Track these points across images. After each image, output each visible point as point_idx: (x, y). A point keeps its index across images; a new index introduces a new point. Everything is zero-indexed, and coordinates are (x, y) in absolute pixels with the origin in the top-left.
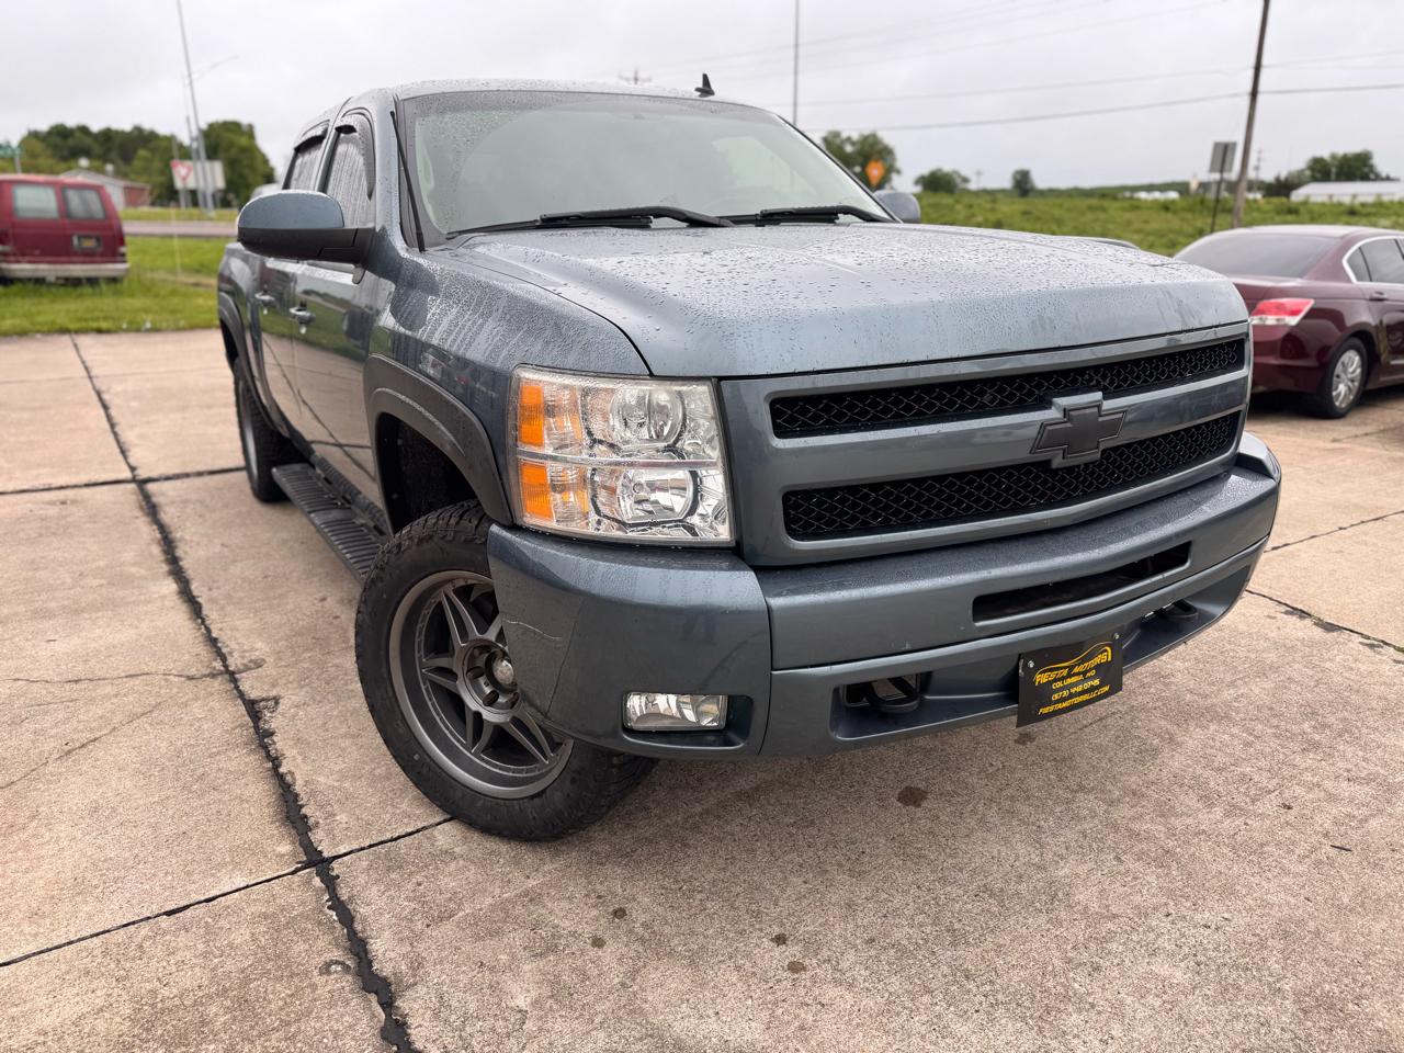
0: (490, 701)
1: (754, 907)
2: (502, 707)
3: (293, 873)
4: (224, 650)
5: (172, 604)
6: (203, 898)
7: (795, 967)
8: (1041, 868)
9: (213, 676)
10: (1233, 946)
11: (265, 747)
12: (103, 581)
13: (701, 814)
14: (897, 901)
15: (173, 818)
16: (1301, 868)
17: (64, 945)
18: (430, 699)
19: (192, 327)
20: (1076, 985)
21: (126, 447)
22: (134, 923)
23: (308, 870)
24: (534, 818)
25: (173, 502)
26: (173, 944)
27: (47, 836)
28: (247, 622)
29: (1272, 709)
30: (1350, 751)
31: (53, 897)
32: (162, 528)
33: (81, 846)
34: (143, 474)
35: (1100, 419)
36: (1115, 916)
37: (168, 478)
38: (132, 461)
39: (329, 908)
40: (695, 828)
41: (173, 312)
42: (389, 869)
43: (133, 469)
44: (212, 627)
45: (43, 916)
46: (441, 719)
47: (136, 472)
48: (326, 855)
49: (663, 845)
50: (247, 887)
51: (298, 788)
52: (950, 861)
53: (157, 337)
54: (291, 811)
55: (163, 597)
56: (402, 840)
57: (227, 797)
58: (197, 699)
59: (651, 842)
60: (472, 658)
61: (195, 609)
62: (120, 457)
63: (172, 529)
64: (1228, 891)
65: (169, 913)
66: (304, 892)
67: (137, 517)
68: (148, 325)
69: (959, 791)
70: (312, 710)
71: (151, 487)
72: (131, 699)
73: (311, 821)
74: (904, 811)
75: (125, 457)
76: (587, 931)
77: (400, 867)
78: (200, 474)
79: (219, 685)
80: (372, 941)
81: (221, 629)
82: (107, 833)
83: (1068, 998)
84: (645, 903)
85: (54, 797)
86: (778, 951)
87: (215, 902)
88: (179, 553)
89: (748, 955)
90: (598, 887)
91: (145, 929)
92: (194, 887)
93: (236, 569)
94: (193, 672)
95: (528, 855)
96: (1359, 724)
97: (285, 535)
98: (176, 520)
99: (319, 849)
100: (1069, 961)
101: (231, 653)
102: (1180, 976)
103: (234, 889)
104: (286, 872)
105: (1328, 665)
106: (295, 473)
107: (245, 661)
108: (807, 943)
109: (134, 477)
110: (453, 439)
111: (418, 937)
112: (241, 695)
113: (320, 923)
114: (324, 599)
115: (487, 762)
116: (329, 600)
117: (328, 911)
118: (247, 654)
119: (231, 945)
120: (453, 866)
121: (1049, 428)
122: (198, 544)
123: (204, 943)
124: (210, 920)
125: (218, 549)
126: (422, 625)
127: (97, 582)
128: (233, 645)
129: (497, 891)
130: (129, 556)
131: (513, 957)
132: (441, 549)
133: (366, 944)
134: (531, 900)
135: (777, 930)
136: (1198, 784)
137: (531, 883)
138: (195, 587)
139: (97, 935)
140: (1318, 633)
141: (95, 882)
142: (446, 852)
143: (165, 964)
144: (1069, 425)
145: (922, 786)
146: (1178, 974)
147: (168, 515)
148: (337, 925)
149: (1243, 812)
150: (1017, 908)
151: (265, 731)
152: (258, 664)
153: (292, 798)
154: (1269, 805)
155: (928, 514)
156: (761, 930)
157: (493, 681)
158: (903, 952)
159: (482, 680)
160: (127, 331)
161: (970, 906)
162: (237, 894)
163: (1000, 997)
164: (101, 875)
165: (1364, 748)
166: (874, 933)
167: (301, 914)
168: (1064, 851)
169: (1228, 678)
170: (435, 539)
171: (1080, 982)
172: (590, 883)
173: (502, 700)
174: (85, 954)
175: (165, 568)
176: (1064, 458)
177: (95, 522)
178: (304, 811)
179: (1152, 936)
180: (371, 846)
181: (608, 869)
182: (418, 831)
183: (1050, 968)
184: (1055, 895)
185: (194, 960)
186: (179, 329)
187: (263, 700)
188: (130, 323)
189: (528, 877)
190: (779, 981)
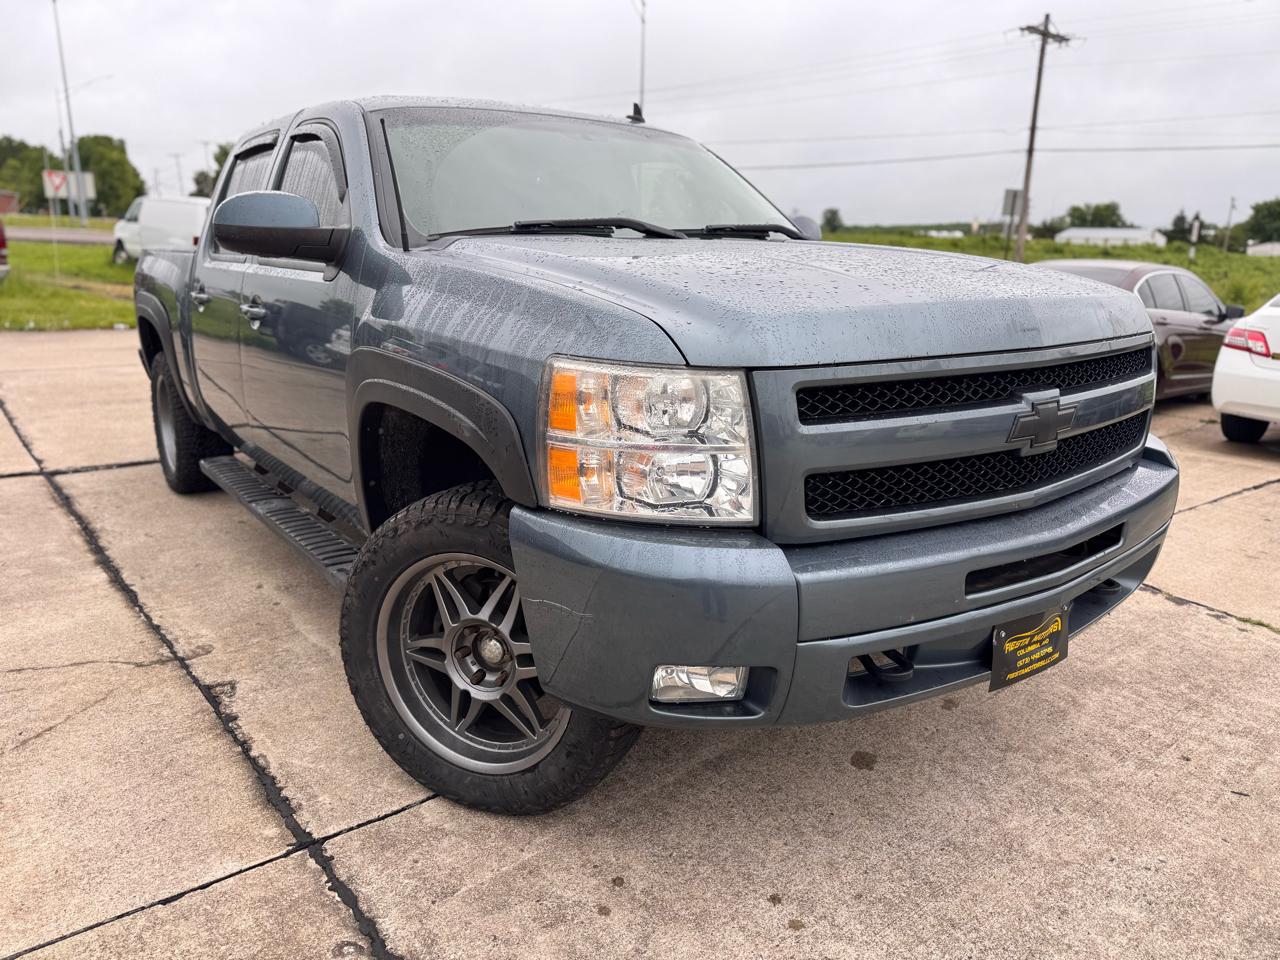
0: (478, 680)
1: (743, 869)
2: (490, 685)
3: (286, 855)
4: (169, 637)
5: (103, 593)
6: (196, 885)
7: (795, 925)
8: (993, 822)
9: (162, 662)
10: (1174, 885)
11: (231, 732)
12: (29, 571)
13: (675, 784)
14: (874, 858)
15: (149, 805)
16: (1213, 813)
17: (57, 941)
18: (414, 679)
19: (75, 328)
20: (1050, 928)
21: (28, 440)
22: (128, 914)
23: (300, 852)
24: (526, 792)
25: (86, 494)
26: (174, 934)
27: (17, 829)
28: (188, 609)
29: (1150, 673)
30: (1224, 708)
31: (35, 891)
32: (79, 518)
33: (56, 837)
34: (50, 466)
35: (1060, 413)
36: (1067, 863)
37: (76, 471)
38: (37, 454)
39: (330, 889)
40: (672, 797)
41: (56, 312)
42: (383, 848)
43: (39, 462)
44: (152, 615)
45: (28, 911)
46: (424, 699)
47: (43, 466)
48: (316, 836)
49: (645, 815)
50: (241, 872)
51: (273, 770)
52: (911, 819)
53: (42, 336)
54: (270, 792)
55: (95, 586)
56: (389, 819)
57: (201, 783)
58: (150, 685)
59: (633, 812)
60: (462, 637)
61: (131, 598)
62: (24, 450)
63: (91, 519)
64: (1157, 836)
65: (165, 902)
66: (299, 875)
67: (52, 509)
68: (32, 325)
69: (904, 754)
70: (272, 694)
71: (59, 479)
72: (80, 687)
73: (294, 803)
74: (859, 774)
75: (29, 451)
76: (591, 900)
77: (394, 845)
78: (109, 467)
79: (170, 671)
80: (381, 920)
81: (161, 617)
82: (81, 822)
83: (1044, 941)
84: (640, 873)
85: (17, 789)
86: (775, 911)
87: (210, 889)
88: (103, 543)
89: (748, 916)
90: (592, 857)
91: (141, 920)
92: (185, 874)
93: (164, 558)
94: (141, 659)
95: (518, 829)
96: (1225, 684)
97: (209, 525)
98: (92, 511)
99: (307, 830)
100: (1039, 906)
101: (176, 640)
102: (1137, 916)
103: (227, 874)
104: (278, 855)
105: (1186, 633)
106: (225, 464)
107: (193, 647)
108: (801, 902)
109: (42, 469)
110: (473, 426)
111: (426, 913)
112: (196, 681)
113: (323, 905)
114: (260, 587)
115: (471, 740)
116: (265, 587)
117: (329, 893)
118: (194, 641)
119: (235, 931)
120: (445, 843)
121: (1022, 420)
122: (121, 534)
123: (207, 930)
124: (209, 907)
125: (142, 539)
126: (409, 608)
127: (23, 572)
128: (177, 632)
129: (495, 865)
130: (51, 546)
131: (525, 929)
132: (441, 533)
133: (375, 924)
134: (530, 872)
135: (770, 891)
136: (1107, 741)
137: (526, 856)
138: (125, 575)
139: (91, 928)
140: (1171, 606)
141: (78, 874)
142: (437, 829)
143: (169, 954)
144: (1036, 417)
145: (870, 750)
146: (1135, 913)
147: (83, 506)
148: (342, 906)
149: (1152, 765)
150: (981, 859)
151: (227, 715)
152: (207, 650)
153: (269, 781)
154: (1170, 758)
155: (922, 496)
156: (755, 891)
157: (479, 660)
158: (890, 906)
159: (469, 660)
160: (10, 329)
161: (939, 860)
162: (232, 879)
163: (986, 943)
164: (84, 866)
165: (1235, 705)
166: (859, 889)
167: (303, 897)
168: (1009, 806)
169: (1108, 647)
170: (435, 523)
171: (1053, 926)
172: (583, 853)
173: (489, 678)
174: (81, 949)
175: (91, 558)
176: (1031, 447)
177: (8, 513)
178: (284, 793)
179: (1103, 879)
180: (359, 826)
181: (598, 840)
182: (403, 809)
183: (1024, 914)
184: (1011, 847)
185: (200, 950)
186: (63, 329)
187: (219, 685)
188: (13, 321)
189: (522, 851)
190: (783, 939)
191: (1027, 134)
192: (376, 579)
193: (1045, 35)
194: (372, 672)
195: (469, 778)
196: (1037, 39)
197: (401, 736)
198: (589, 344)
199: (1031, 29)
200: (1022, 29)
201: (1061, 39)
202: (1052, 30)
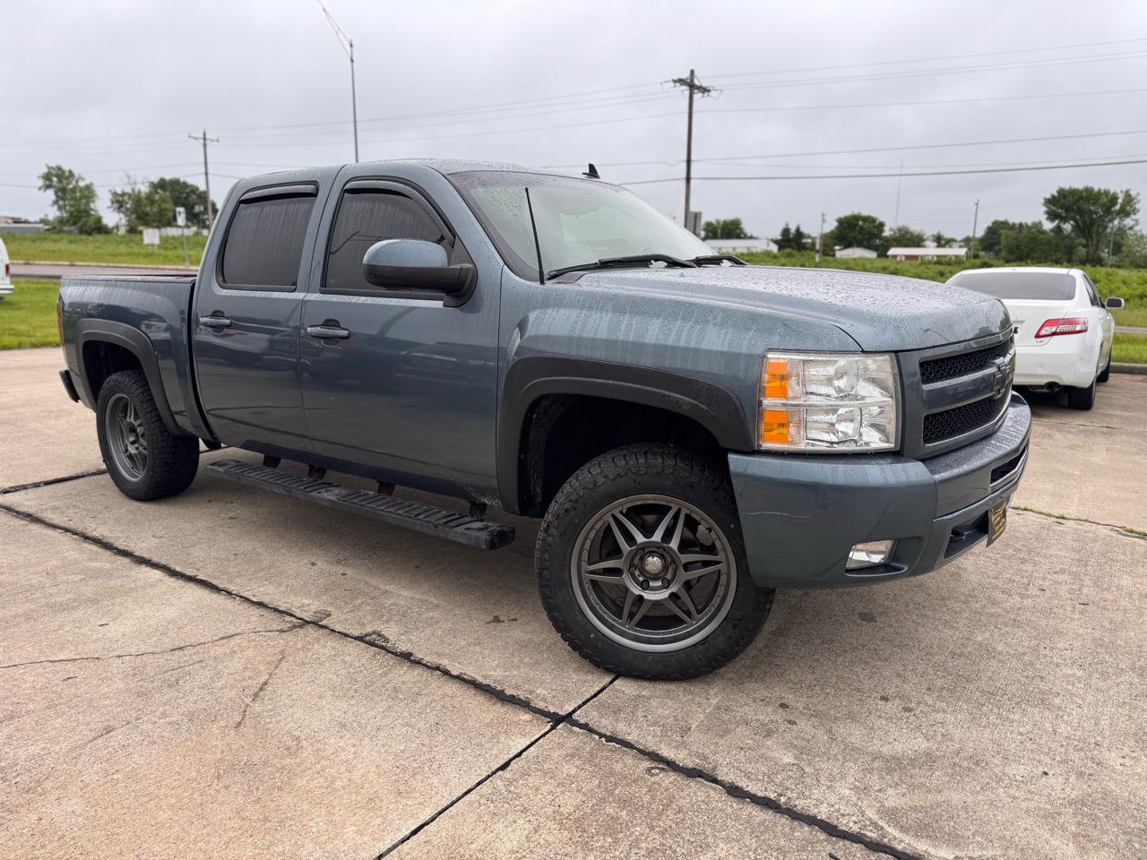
0: (646, 586)
1: (852, 687)
2: (657, 589)
3: (553, 729)
4: (281, 609)
5: (175, 585)
6: (512, 755)
7: (907, 709)
8: (968, 639)
9: (299, 627)
10: (1085, 655)
11: (418, 663)
12: (81, 576)
13: (766, 647)
14: (920, 668)
15: (414, 717)
16: (1077, 616)
20: (1041, 687)
22: (483, 780)
23: (561, 725)
24: (700, 659)
25: (43, 510)
26: (530, 785)
27: (330, 748)
28: (271, 587)
30: (1041, 560)
31: (397, 781)
32: (68, 530)
33: (367, 748)
36: (1024, 654)
39: (606, 742)
40: (771, 655)
42: (615, 713)
44: (243, 595)
45: (408, 793)
48: (561, 713)
49: (764, 668)
50: (533, 743)
51: (482, 681)
52: (922, 644)
54: (496, 694)
55: (160, 581)
56: (600, 695)
57: (437, 698)
58: (310, 643)
59: (755, 667)
60: (633, 558)
61: (205, 584)
63: (79, 529)
64: (1058, 632)
65: (501, 769)
66: (576, 738)
69: (887, 610)
70: (419, 634)
72: (252, 652)
73: (522, 698)
74: (871, 625)
76: (778, 718)
77: (621, 710)
78: (37, 485)
79: (314, 632)
80: (659, 752)
81: (254, 596)
82: (375, 736)
84: (792, 699)
85: (293, 725)
86: (890, 704)
87: (523, 756)
89: (877, 710)
90: (755, 695)
91: (497, 782)
92: (494, 752)
93: (197, 553)
94: (276, 627)
97: (205, 523)
98: (71, 523)
99: (551, 712)
101: (290, 610)
102: (1079, 673)
104: (547, 729)
107: (311, 613)
108: (900, 697)
110: (693, 402)
111: (684, 743)
112: (344, 635)
113: (612, 751)
114: (313, 564)
115: (640, 632)
116: (318, 563)
117: (608, 744)
118: (305, 609)
119: (570, 776)
120: (653, 703)
122: (128, 538)
123: (551, 779)
124: (536, 766)
125: (155, 540)
126: (589, 541)
127: (75, 577)
128: (283, 605)
129: (699, 710)
130: (72, 555)
131: (754, 740)
132: (633, 480)
133: (658, 754)
134: (726, 710)
135: (877, 695)
136: (994, 587)
137: (714, 701)
138: (178, 569)
141: (415, 765)
142: (639, 696)
143: (541, 796)
144: (1001, 375)
145: (866, 611)
147: (55, 520)
148: (625, 749)
149: (1027, 596)
150: (978, 659)
151: (401, 653)
152: (325, 614)
153: (487, 688)
154: (1034, 591)
156: (869, 697)
157: (643, 572)
158: (950, 690)
159: (638, 573)
161: (956, 663)
164: (414, 761)
165: (1046, 557)
166: (926, 685)
167: (593, 749)
168: (969, 629)
170: (629, 475)
171: (1042, 685)
172: (747, 695)
173: (654, 584)
175: (125, 559)
176: (998, 393)
178: (507, 693)
179: (1049, 658)
180: (583, 704)
181: (748, 686)
182: (604, 688)
184: (988, 650)
185: (558, 789)
187: (367, 635)
189: (708, 699)
190: (907, 718)
191: (684, 165)
192: (576, 520)
193: (692, 87)
194: (568, 591)
195: (650, 658)
196: (686, 90)
197: (592, 636)
198: (793, 342)
199: (681, 81)
200: (675, 81)
201: (704, 90)
202: (696, 82)
